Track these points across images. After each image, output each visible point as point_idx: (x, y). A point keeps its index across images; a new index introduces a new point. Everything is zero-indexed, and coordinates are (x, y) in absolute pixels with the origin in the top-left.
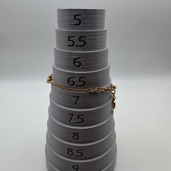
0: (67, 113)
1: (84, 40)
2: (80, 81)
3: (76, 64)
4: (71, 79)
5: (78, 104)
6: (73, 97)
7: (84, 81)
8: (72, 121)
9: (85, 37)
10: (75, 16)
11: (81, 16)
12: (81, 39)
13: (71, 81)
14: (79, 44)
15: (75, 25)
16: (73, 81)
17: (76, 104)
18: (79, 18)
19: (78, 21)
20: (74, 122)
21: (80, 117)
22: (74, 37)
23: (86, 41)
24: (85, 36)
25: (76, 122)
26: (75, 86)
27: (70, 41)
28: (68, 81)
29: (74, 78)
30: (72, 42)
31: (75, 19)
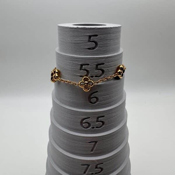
0: (81, 164)
1: (102, 68)
2: (97, 121)
3: (91, 100)
4: (85, 120)
5: (95, 150)
6: (89, 143)
7: (102, 120)
8: (88, 172)
9: (103, 64)
10: (90, 37)
11: (97, 37)
12: (98, 67)
13: (85, 123)
14: (95, 73)
15: (89, 49)
16: (89, 122)
17: (92, 150)
18: (95, 40)
19: (94, 43)
20: (91, 173)
21: (98, 166)
22: (88, 65)
23: (104, 69)
24: (104, 62)
25: (93, 173)
26: (90, 128)
27: (83, 70)
28: (81, 123)
29: (89, 118)
30: (85, 71)
31: (89, 41)
